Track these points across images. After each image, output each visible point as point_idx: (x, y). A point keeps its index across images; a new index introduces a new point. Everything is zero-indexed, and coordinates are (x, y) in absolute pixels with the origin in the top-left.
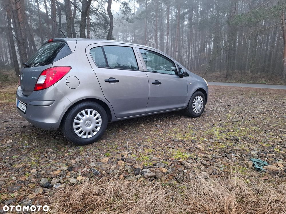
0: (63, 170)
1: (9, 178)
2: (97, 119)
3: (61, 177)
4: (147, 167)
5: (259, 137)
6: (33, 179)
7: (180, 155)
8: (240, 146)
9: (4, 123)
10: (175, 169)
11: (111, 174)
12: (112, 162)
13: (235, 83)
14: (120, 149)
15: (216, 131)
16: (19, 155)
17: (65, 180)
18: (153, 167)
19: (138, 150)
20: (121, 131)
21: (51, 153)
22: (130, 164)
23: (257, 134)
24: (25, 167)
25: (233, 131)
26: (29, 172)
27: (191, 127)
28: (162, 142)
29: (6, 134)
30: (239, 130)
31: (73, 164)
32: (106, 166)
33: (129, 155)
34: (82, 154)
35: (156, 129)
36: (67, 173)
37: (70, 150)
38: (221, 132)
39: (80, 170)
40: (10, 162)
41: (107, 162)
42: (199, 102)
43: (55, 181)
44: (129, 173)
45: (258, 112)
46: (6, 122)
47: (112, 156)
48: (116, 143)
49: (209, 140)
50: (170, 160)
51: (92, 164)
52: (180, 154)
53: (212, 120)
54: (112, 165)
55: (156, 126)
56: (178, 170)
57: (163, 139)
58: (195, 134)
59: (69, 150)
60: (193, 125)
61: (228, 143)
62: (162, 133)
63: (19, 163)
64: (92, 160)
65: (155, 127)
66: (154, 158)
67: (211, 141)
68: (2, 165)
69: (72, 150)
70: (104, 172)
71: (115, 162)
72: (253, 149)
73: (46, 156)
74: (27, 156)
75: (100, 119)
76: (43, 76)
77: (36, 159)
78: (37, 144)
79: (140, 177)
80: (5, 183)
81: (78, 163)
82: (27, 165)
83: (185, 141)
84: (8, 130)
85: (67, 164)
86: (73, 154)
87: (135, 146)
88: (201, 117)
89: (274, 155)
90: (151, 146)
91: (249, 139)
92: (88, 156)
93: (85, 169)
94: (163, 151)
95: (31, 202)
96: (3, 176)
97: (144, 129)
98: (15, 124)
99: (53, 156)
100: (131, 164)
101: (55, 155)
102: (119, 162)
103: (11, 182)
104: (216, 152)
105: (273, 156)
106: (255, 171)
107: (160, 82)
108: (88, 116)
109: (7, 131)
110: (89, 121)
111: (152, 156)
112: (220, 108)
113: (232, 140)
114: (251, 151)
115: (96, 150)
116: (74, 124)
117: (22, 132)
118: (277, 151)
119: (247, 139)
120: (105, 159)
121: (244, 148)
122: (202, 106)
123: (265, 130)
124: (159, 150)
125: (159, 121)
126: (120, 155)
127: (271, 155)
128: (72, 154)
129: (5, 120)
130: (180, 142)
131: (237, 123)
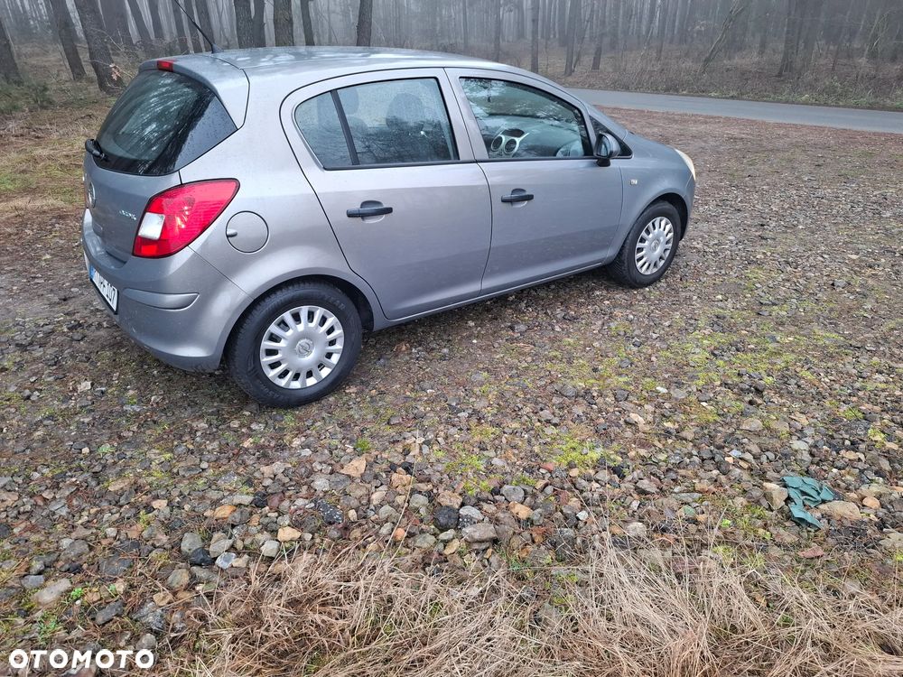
0: (241, 504)
1: (97, 528)
2: (330, 331)
3: (235, 531)
4: (474, 501)
5: (833, 378)
6: (159, 536)
7: (574, 454)
8: (765, 414)
9: (59, 303)
10: (552, 508)
11: (373, 518)
12: (376, 477)
13: (806, 103)
14: (400, 424)
15: (697, 350)
16: (116, 444)
17: (248, 542)
18: (491, 498)
19: (453, 430)
20: (404, 348)
21: (204, 435)
22: (424, 487)
23: (830, 364)
24: (138, 489)
25: (752, 350)
26: (149, 508)
27: (622, 333)
28: (526, 400)
29: (73, 356)
30: (775, 345)
31: (268, 482)
32: (359, 493)
33: (426, 450)
34: (291, 442)
35: (512, 340)
36: (251, 514)
37: (257, 427)
38: (715, 355)
39: (286, 503)
40: (94, 470)
41: (362, 475)
42: (657, 239)
43: (219, 544)
44: (422, 521)
45: (854, 257)
46: (65, 300)
47: (377, 453)
48: (389, 398)
49: (672, 392)
50: (542, 471)
51: (321, 483)
52: (574, 449)
53: (695, 298)
54: (376, 487)
55: (512, 328)
56: (561, 511)
57: (530, 386)
58: (631, 364)
59: (254, 426)
60: (631, 321)
61: (729, 401)
62: (529, 359)
63: (120, 475)
64: (319, 467)
65: (511, 332)
66: (497, 462)
67: (675, 395)
68: (74, 479)
69: (262, 426)
70: (352, 514)
71: (384, 475)
72: (801, 431)
73: (191, 447)
74: (137, 447)
75: (338, 332)
76: (156, 215)
77: (163, 459)
78: (164, 399)
79: (451, 536)
80: (89, 546)
81: (280, 476)
82: (141, 481)
83: (595, 394)
84: (75, 337)
85: (249, 482)
86: (267, 444)
87: (445, 415)
88: (663, 284)
89: (862, 456)
90: (489, 413)
91: (799, 386)
92: (307, 452)
93: (300, 502)
94: (526, 436)
95: (162, 616)
96: (80, 522)
97: (475, 341)
98: (92, 311)
99: (210, 448)
100: (430, 486)
101: (216, 444)
102: (395, 476)
103: (105, 542)
104: (686, 440)
105: (859, 460)
106: (787, 524)
107: (527, 193)
108: (301, 327)
109: (72, 340)
110: (306, 340)
111: (492, 453)
112: (731, 238)
113: (742, 390)
114: (793, 437)
115: (330, 427)
116: (262, 353)
117: (116, 345)
118: (876, 441)
119: (792, 387)
120: (355, 463)
121: (774, 425)
122: (666, 250)
123: (859, 345)
124: (514, 433)
125: (523, 305)
126: (399, 448)
127: (851, 455)
128: (263, 439)
129: (62, 294)
130: (580, 400)
131: (774, 314)
